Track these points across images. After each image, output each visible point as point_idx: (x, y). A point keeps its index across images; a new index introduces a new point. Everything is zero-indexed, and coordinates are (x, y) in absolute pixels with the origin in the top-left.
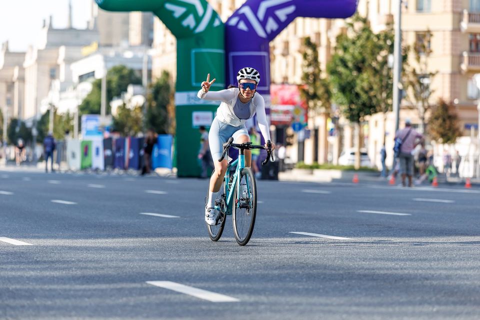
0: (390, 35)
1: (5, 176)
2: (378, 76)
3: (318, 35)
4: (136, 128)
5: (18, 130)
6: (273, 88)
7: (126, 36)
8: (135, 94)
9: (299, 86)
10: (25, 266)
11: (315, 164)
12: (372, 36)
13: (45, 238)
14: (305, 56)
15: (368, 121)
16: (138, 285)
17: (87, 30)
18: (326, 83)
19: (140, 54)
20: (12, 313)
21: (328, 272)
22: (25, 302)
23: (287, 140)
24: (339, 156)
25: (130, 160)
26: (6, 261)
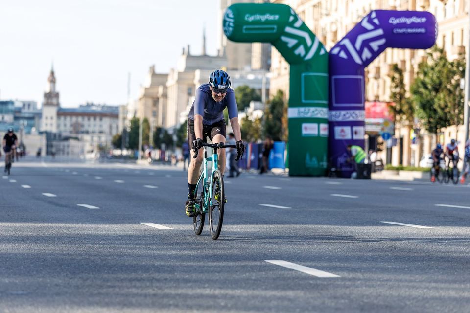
0: (461, 63)
1: (151, 174)
2: (452, 96)
3: (404, 62)
4: (256, 136)
5: (161, 136)
6: (367, 105)
7: (249, 62)
8: (255, 109)
9: (388, 103)
10: (167, 247)
11: (400, 166)
12: (447, 64)
13: (183, 224)
14: (393, 79)
15: (443, 132)
16: (259, 263)
17: (218, 57)
18: (410, 101)
19: (260, 77)
20: (158, 284)
21: (411, 254)
22: (168, 276)
23: (378, 147)
24: (420, 160)
25: (252, 162)
26: (152, 242)
